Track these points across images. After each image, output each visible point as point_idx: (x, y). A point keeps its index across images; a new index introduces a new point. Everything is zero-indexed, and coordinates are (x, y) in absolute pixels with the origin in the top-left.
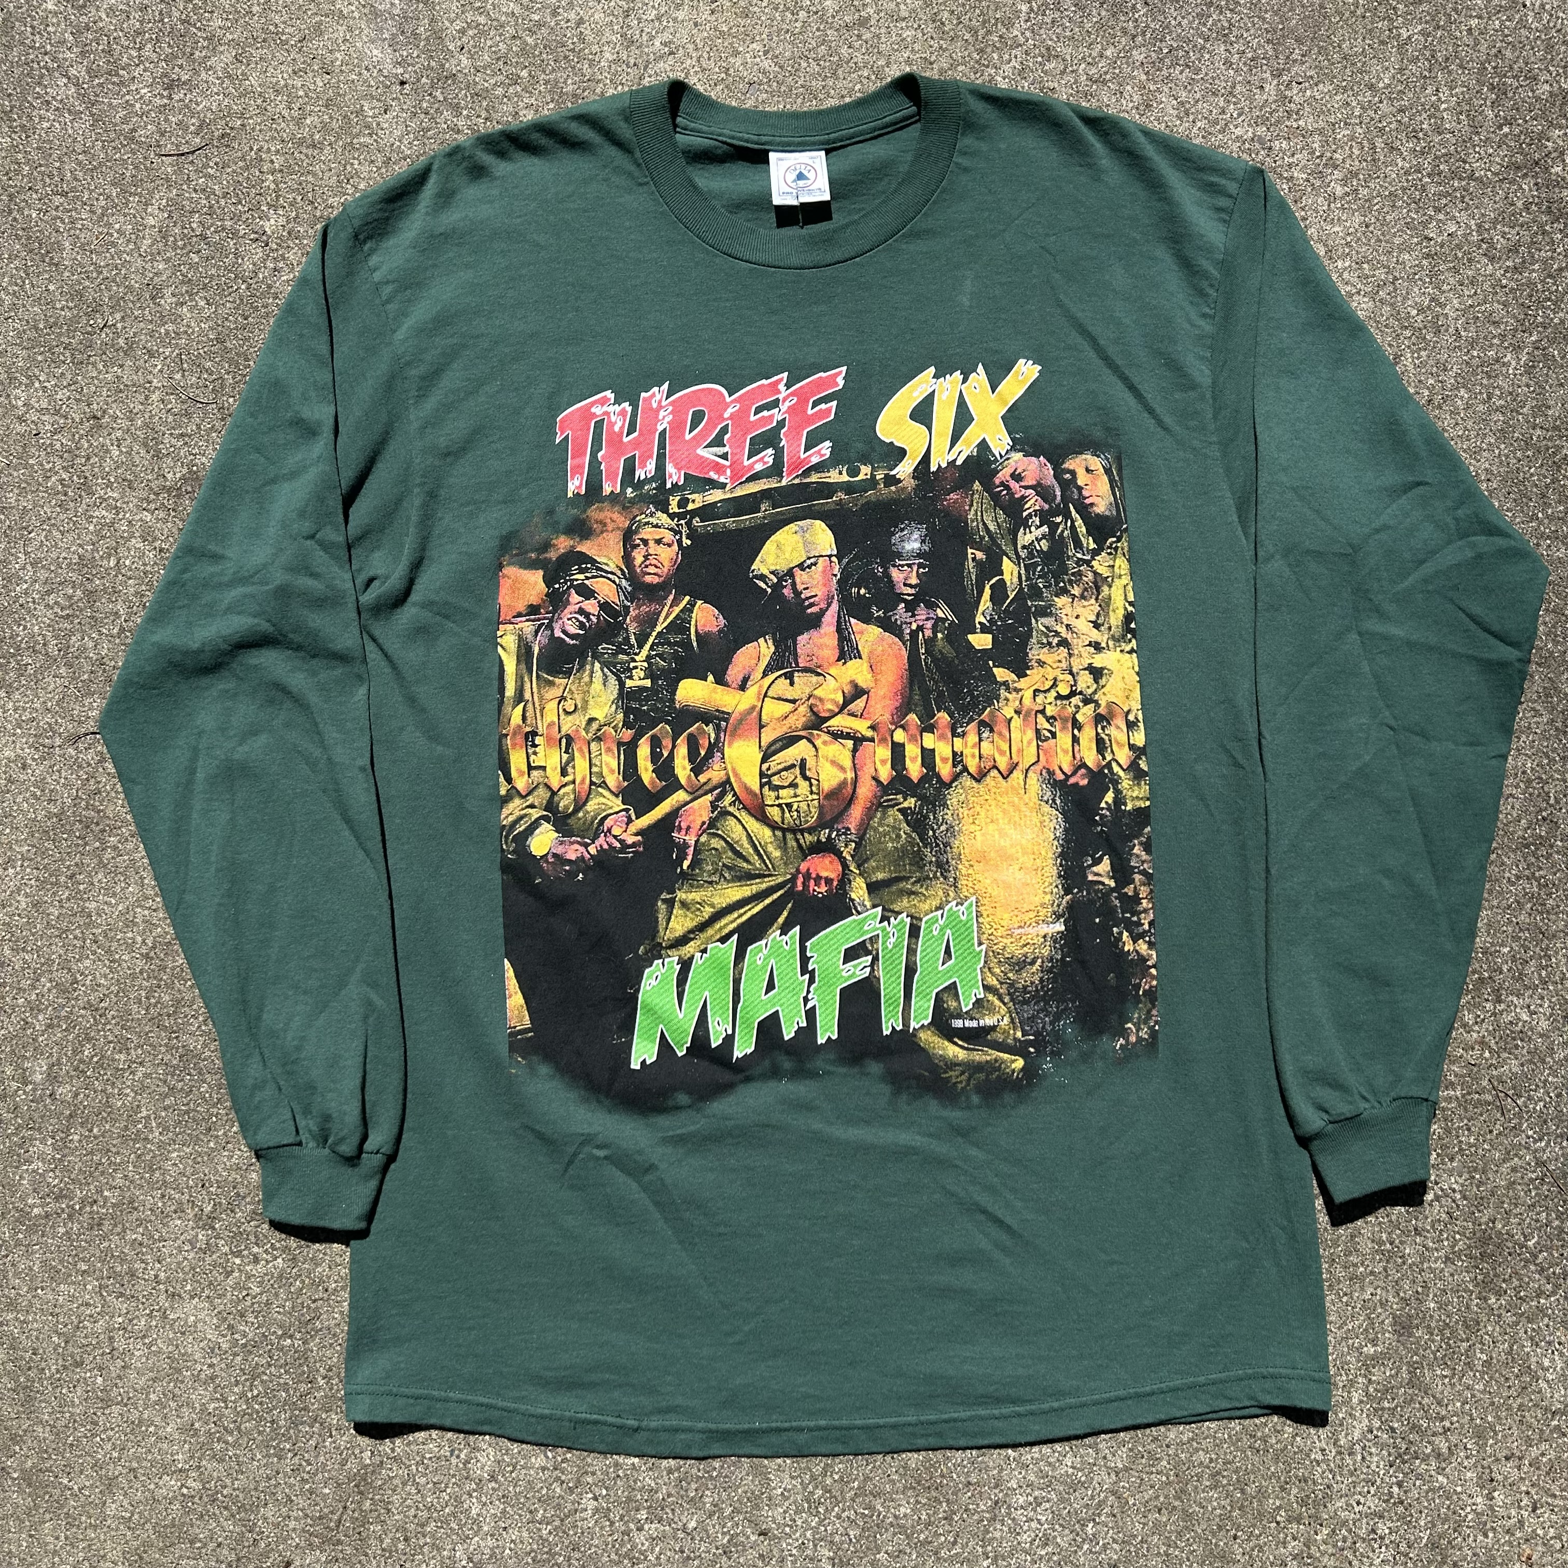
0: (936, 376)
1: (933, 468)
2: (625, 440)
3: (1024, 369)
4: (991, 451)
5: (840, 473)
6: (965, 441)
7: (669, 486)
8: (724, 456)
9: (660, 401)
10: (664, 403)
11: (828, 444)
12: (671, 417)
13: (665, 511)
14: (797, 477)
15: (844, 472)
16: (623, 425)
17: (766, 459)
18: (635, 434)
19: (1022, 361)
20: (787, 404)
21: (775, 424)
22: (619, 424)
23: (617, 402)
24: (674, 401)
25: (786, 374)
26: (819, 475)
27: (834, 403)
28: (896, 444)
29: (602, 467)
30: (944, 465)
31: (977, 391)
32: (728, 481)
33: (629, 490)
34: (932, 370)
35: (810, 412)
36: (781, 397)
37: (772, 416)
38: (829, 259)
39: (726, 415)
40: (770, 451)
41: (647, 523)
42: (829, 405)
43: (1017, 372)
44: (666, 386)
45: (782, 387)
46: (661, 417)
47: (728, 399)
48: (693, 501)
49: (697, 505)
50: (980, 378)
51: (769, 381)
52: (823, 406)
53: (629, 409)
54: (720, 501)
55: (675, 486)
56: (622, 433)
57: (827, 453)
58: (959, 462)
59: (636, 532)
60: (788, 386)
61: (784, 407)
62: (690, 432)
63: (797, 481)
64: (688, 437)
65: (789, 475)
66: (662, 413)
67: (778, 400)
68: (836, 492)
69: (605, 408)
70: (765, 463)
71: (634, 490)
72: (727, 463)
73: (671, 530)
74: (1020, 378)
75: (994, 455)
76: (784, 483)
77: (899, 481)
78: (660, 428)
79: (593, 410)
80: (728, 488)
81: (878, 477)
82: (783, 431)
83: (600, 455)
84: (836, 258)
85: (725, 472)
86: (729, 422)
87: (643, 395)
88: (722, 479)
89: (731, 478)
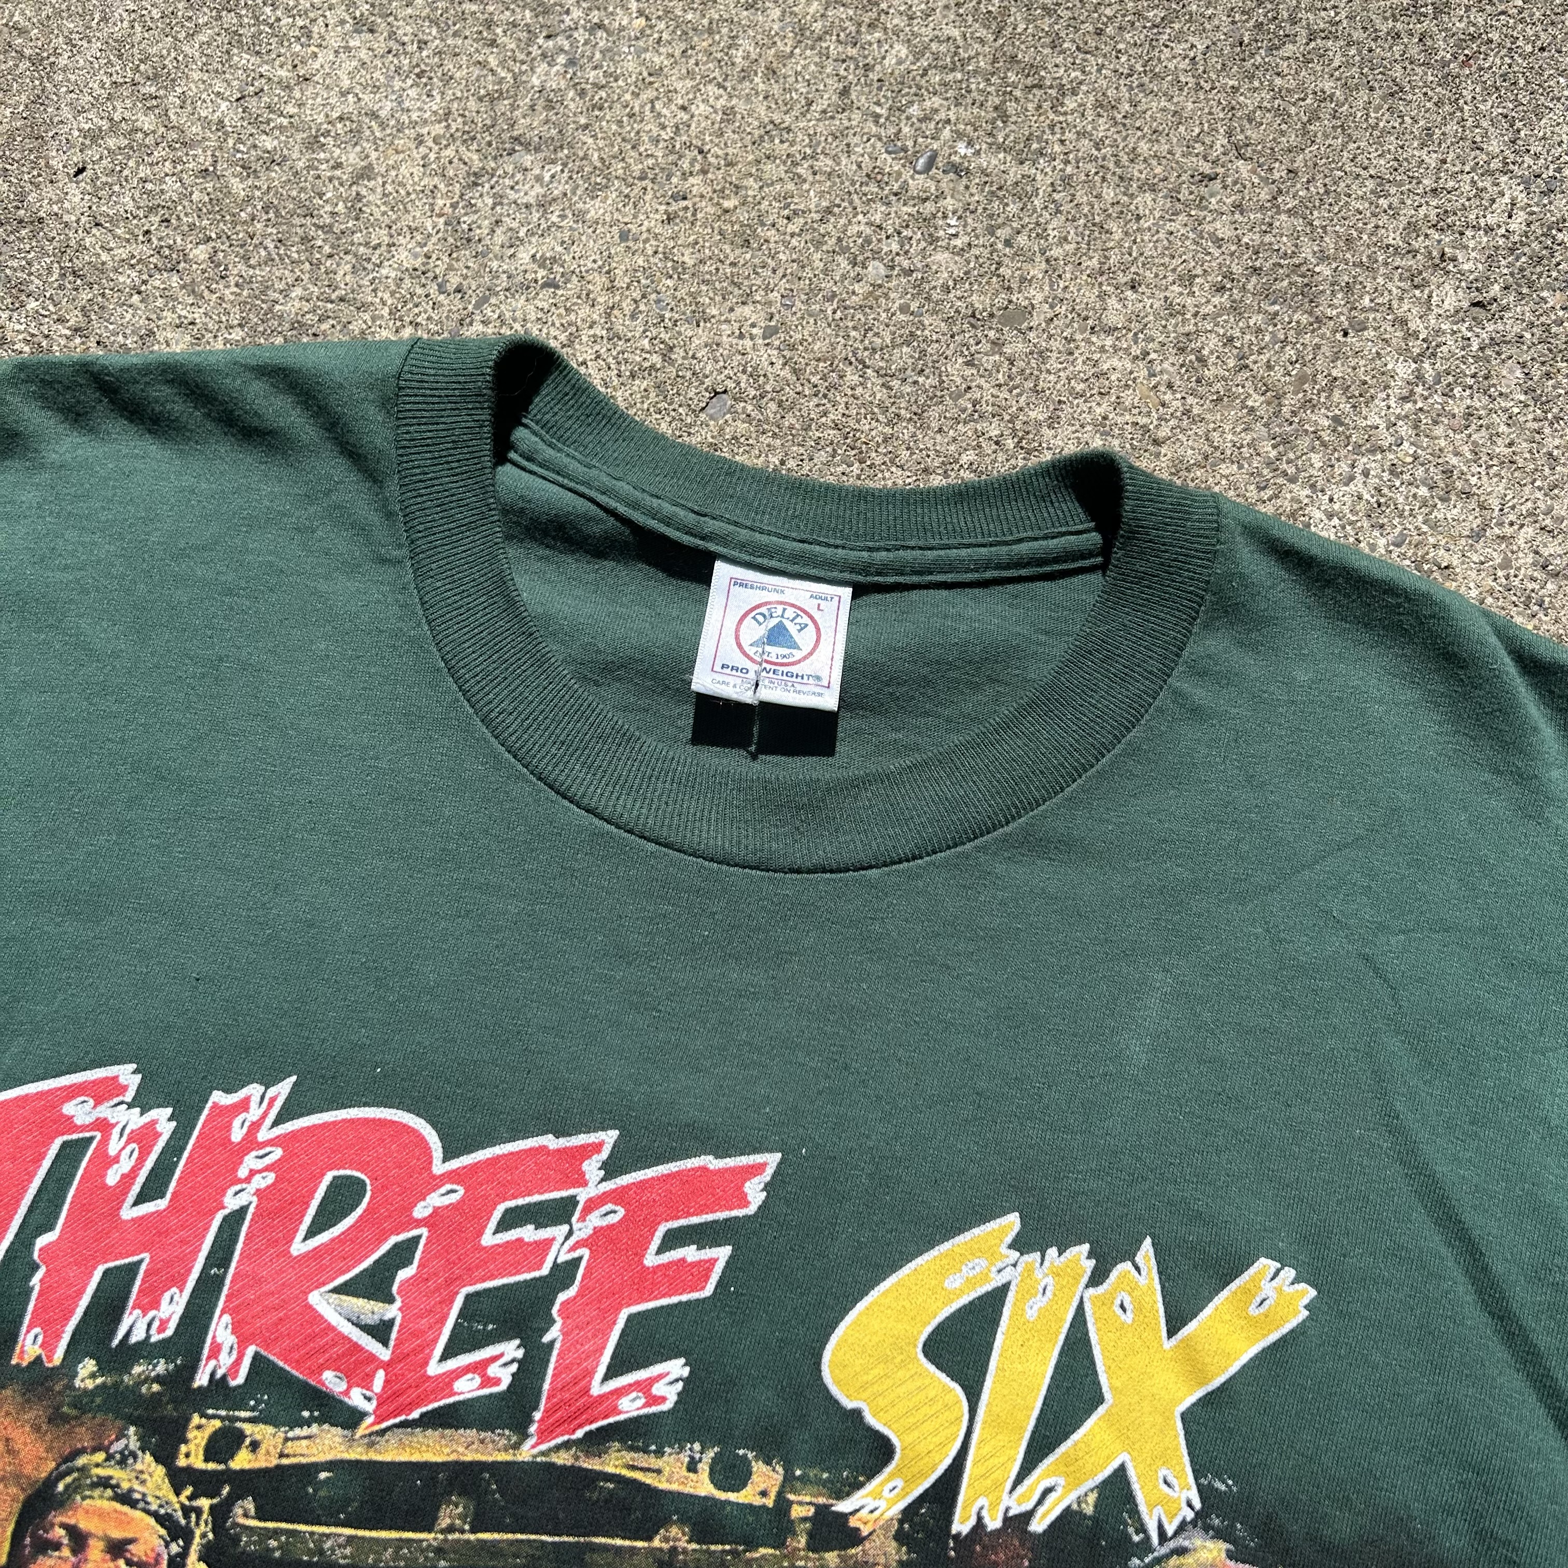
0: (1021, 1244)
1: (961, 1525)
2: (128, 1213)
3: (1268, 1289)
4: (1135, 1512)
5: (692, 1467)
6: (1067, 1461)
7: (201, 1379)
8: (380, 1331)
9: (255, 1126)
10: (263, 1135)
11: (677, 1368)
12: (271, 1177)
13: (166, 1457)
14: (566, 1445)
15: (704, 1468)
16: (134, 1172)
17: (493, 1370)
18: (161, 1204)
19: (1265, 1265)
20: (595, 1220)
21: (545, 1271)
22: (125, 1165)
23: (142, 1102)
24: (293, 1135)
25: (610, 1137)
26: (629, 1457)
27: (723, 1253)
28: (871, 1420)
29: (35, 1281)
30: (993, 1523)
31: (1128, 1318)
32: (369, 1407)
33: (88, 1366)
34: (1012, 1222)
35: (651, 1259)
36: (583, 1195)
37: (547, 1243)
38: (800, 854)
39: (421, 1211)
40: (511, 1349)
41: (104, 1483)
42: (708, 1253)
43: (1247, 1291)
44: (284, 1088)
45: (592, 1168)
46: (243, 1173)
47: (439, 1167)
48: (255, 1446)
49: (263, 1461)
50: (1142, 1280)
51: (563, 1142)
52: (690, 1253)
53: (166, 1128)
54: (330, 1465)
55: (218, 1384)
56: (125, 1193)
57: (669, 1393)
58: (1038, 1526)
59: (62, 1502)
60: (611, 1169)
61: (584, 1228)
62: (311, 1233)
63: (563, 1459)
64: (299, 1247)
65: (544, 1435)
66: (250, 1162)
67: (572, 1201)
68: (665, 1522)
69: (104, 1111)
70: (488, 1381)
71: (102, 1369)
72: (384, 1354)
73: (164, 1520)
74: (1253, 1311)
75: (1142, 1528)
76: (527, 1452)
77: (854, 1538)
78: (232, 1203)
79: (69, 1109)
80: (361, 1431)
81: (797, 1512)
82: (562, 1297)
83: (42, 1241)
84: (818, 858)
85: (370, 1377)
86: (424, 1231)
87: (218, 1097)
88: (356, 1399)
89: (382, 1401)
